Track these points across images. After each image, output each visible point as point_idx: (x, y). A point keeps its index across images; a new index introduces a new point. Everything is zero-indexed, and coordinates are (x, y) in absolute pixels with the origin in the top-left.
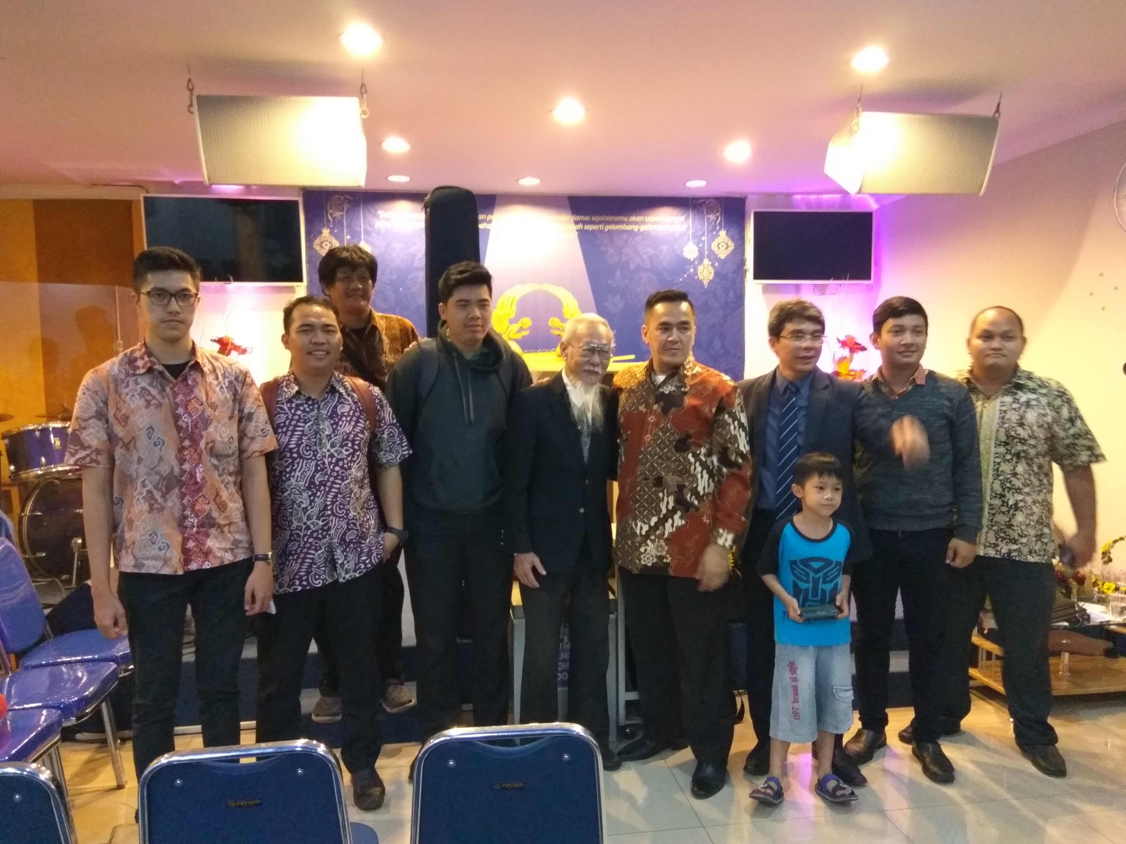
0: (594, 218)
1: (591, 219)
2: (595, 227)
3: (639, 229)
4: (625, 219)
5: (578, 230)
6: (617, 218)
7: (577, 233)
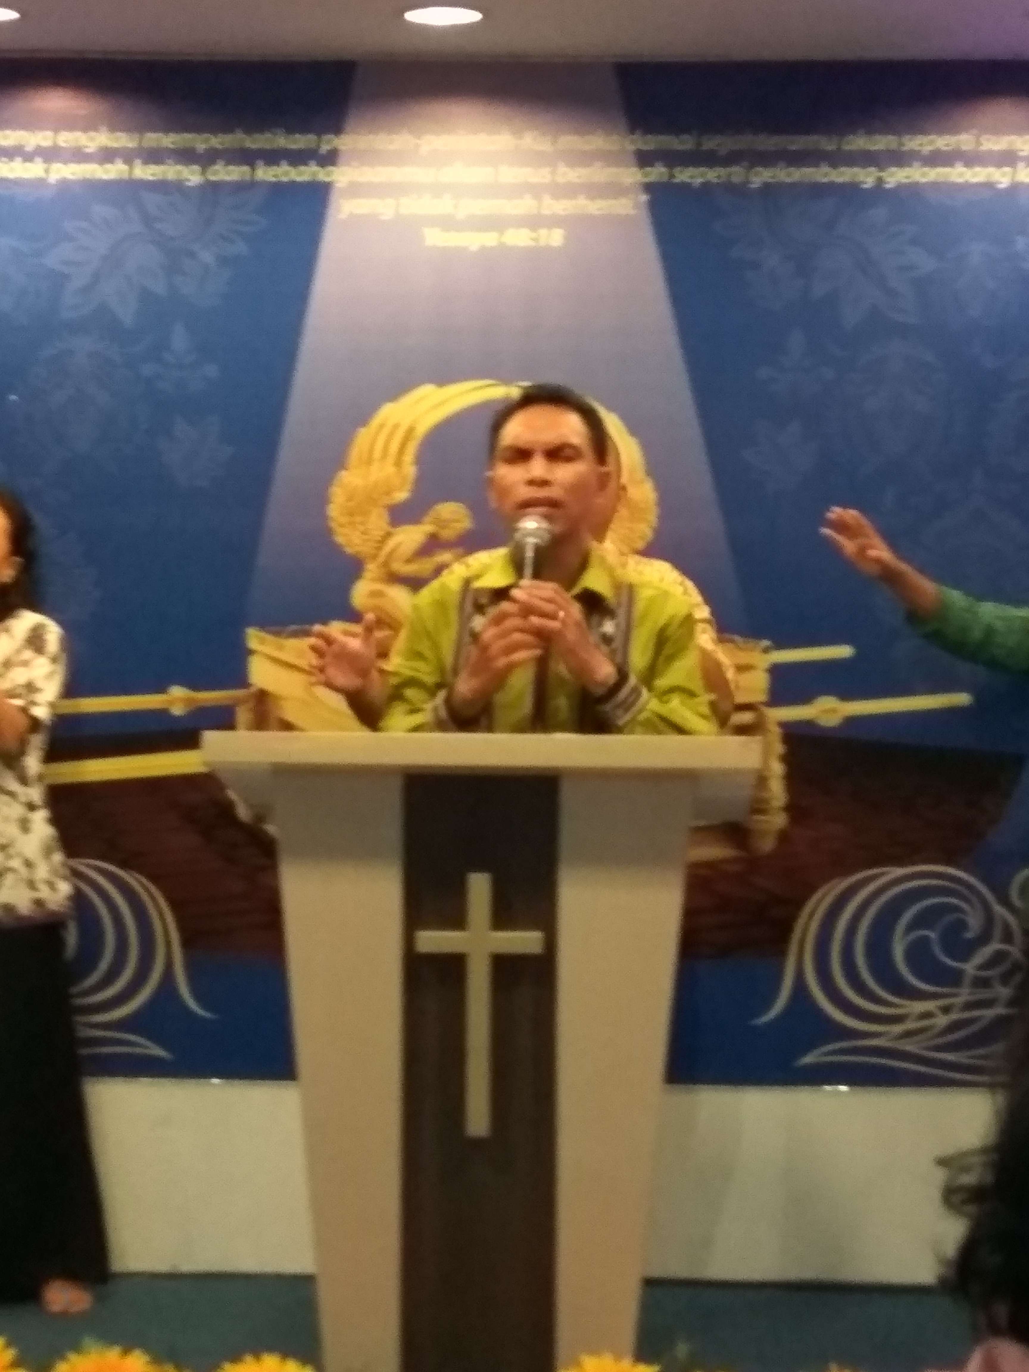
0: (711, 143)
1: (699, 144)
2: (712, 175)
3: (880, 180)
4: (827, 144)
5: (649, 188)
6: (798, 143)
7: (644, 198)
